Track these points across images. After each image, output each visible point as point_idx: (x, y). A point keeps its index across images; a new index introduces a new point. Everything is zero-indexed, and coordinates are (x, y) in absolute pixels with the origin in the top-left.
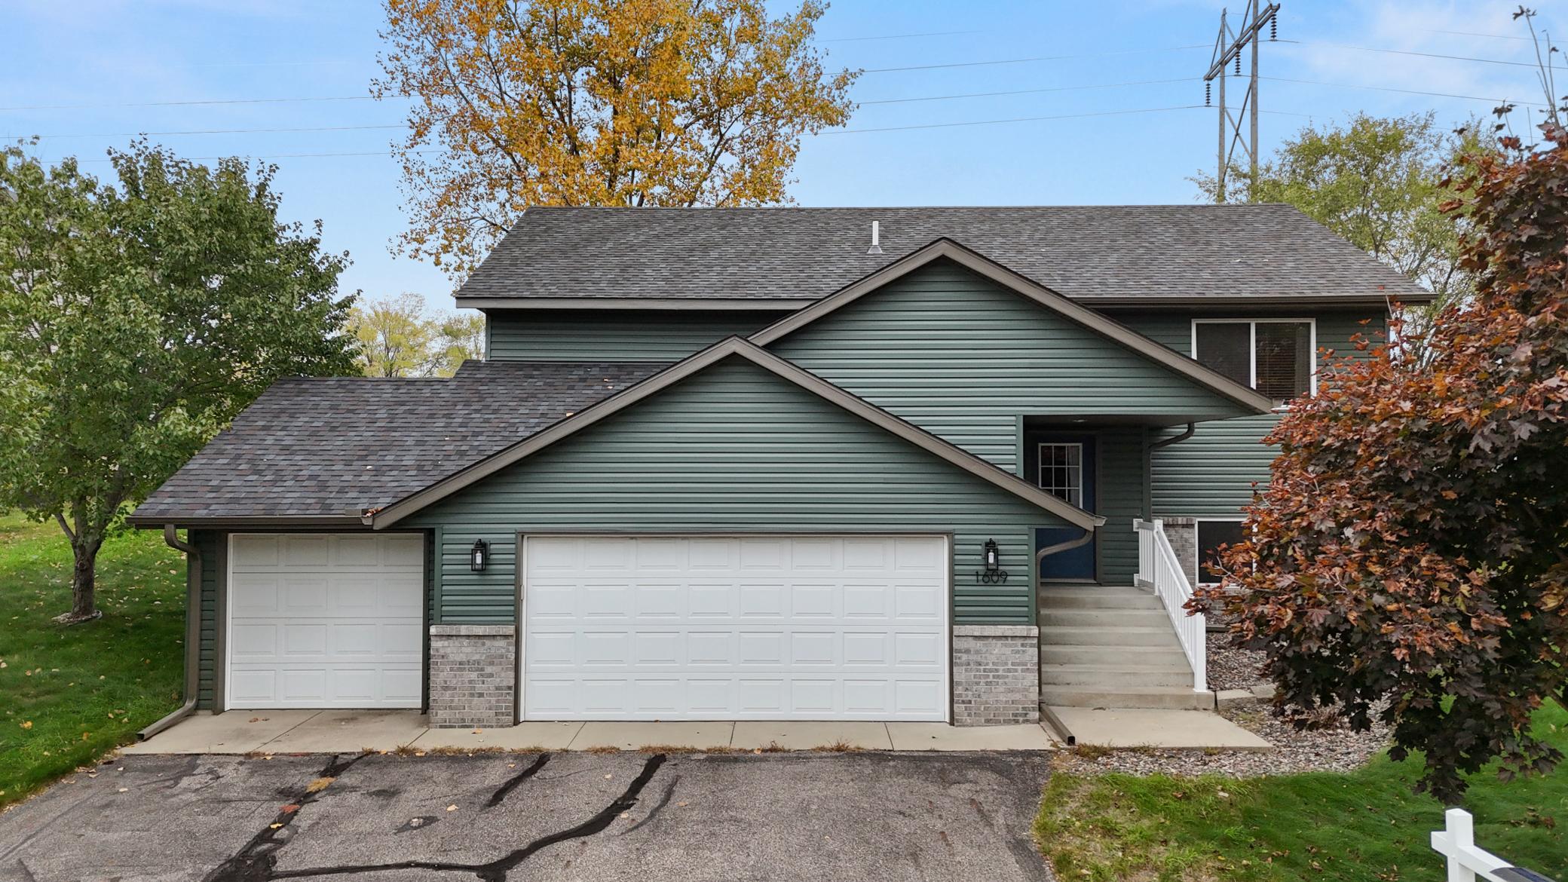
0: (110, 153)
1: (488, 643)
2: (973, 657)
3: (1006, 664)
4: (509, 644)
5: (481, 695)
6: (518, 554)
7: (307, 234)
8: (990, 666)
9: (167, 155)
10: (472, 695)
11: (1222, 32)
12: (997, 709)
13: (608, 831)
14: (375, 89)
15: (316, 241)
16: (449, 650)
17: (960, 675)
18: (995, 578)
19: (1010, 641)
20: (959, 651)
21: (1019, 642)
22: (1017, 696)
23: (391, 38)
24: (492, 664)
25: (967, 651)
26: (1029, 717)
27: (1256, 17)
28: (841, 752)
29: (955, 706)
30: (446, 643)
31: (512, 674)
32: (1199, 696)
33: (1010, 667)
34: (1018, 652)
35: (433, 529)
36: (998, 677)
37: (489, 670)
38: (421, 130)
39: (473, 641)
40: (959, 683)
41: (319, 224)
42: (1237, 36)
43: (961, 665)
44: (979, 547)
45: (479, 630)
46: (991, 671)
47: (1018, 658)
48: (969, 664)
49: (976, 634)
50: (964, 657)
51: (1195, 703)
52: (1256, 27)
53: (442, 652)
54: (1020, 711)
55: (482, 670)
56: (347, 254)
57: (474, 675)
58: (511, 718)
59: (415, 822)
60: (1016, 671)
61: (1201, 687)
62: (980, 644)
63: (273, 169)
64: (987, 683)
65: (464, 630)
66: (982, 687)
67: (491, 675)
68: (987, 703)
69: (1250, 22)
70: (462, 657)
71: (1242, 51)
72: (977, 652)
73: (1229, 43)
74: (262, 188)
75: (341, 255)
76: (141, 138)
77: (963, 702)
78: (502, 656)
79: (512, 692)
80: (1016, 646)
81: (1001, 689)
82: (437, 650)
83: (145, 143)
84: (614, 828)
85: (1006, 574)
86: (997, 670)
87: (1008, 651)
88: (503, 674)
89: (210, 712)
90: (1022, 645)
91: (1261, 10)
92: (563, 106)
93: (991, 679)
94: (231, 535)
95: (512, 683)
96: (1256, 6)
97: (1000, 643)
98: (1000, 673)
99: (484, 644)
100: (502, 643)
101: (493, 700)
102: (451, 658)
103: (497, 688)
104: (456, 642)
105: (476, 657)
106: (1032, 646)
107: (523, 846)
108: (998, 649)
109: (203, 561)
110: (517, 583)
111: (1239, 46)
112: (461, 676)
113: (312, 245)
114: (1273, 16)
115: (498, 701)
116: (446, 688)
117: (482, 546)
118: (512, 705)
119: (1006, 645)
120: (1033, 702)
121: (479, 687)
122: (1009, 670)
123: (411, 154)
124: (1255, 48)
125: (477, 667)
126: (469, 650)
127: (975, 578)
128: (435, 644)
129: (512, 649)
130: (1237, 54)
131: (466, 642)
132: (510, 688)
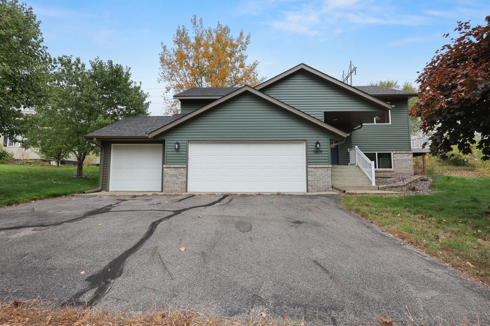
0: (90, 62)
1: (179, 169)
2: (313, 173)
3: (323, 175)
4: (185, 170)
5: (177, 184)
6: (187, 146)
7: (138, 85)
8: (318, 176)
9: (104, 64)
10: (174, 184)
11: (343, 75)
12: (320, 187)
13: (213, 206)
14: (158, 80)
15: (140, 87)
16: (168, 172)
17: (310, 178)
18: (319, 152)
19: (323, 169)
20: (310, 172)
21: (326, 169)
22: (326, 184)
23: (162, 69)
24: (180, 175)
25: (312, 172)
26: (329, 190)
27: (351, 71)
28: (279, 194)
29: (309, 187)
30: (168, 170)
31: (185, 178)
32: (374, 186)
33: (324, 176)
34: (326, 172)
35: (165, 140)
36: (320, 179)
37: (179, 177)
38: (168, 89)
39: (175, 169)
40: (309, 181)
41: (141, 83)
42: (347, 75)
43: (310, 175)
44: (314, 144)
45: (177, 166)
46: (318, 177)
47: (326, 173)
48: (312, 175)
49: (314, 167)
50: (311, 173)
51: (372, 188)
52: (351, 73)
53: (166, 172)
54: (327, 188)
55: (177, 177)
56: (148, 93)
57: (175, 178)
58: (185, 190)
59: (155, 203)
60: (325, 177)
61: (374, 184)
62: (315, 170)
63: (130, 68)
64: (317, 181)
65: (172, 166)
66: (316, 182)
67: (180, 178)
68: (317, 186)
69: (350, 72)
70: (172, 173)
71: (348, 79)
72: (314, 172)
73: (345, 77)
74: (127, 73)
75: (147, 94)
76: (97, 58)
77: (311, 186)
78: (183, 173)
79: (186, 183)
80: (325, 170)
81: (321, 182)
82: (165, 171)
83: (98, 59)
84: (215, 205)
85: (322, 151)
86: (320, 177)
87: (323, 171)
88: (183, 178)
89: (105, 191)
90: (327, 170)
91: (352, 69)
92: (200, 83)
93: (318, 179)
94: (112, 145)
95: (185, 180)
96: (351, 68)
97: (321, 169)
98: (321, 178)
99: (178, 170)
100: (183, 170)
101: (180, 185)
102: (169, 173)
103: (182, 182)
104: (170, 169)
105: (176, 173)
106: (330, 170)
107: (188, 208)
108: (320, 171)
109: (105, 151)
110: (187, 154)
111: (347, 77)
112: (172, 179)
113: (139, 88)
114: (355, 70)
115: (182, 185)
116: (167, 182)
117: (178, 144)
118: (185, 186)
119: (322, 170)
120: (330, 185)
121: (177, 182)
122: (323, 177)
123: (166, 94)
124: (351, 77)
125: (176, 176)
126: (174, 171)
127: (313, 152)
128: (165, 170)
129: (186, 171)
130: (347, 79)
131: (173, 169)
132: (185, 182)
